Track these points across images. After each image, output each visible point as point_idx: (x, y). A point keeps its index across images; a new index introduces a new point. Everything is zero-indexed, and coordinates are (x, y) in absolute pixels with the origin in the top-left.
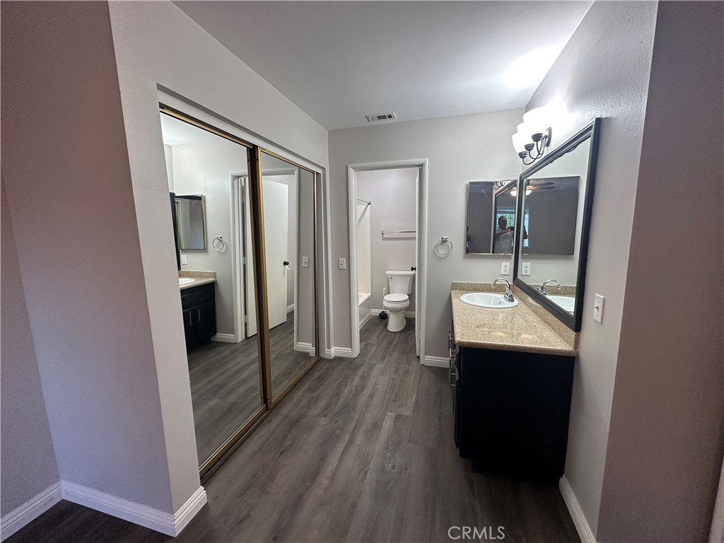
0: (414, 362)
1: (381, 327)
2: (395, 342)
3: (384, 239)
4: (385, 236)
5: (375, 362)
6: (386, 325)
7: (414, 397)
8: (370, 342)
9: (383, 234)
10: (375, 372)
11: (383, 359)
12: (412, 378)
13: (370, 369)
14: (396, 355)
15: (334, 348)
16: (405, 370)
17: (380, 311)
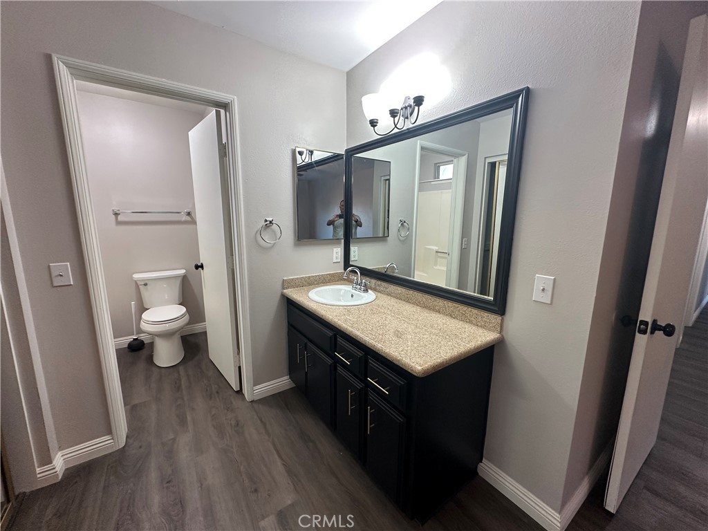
0: (236, 403)
1: (141, 365)
2: (184, 382)
3: (119, 223)
4: (120, 218)
5: (171, 436)
6: (150, 359)
7: (279, 463)
8: (136, 402)
9: (116, 214)
10: (184, 455)
11: (183, 422)
12: (253, 433)
13: (170, 454)
14: (200, 404)
15: (60, 454)
16: (233, 422)
17: (130, 338)
